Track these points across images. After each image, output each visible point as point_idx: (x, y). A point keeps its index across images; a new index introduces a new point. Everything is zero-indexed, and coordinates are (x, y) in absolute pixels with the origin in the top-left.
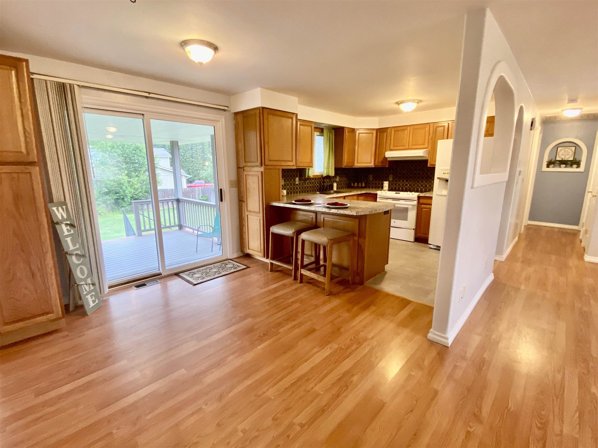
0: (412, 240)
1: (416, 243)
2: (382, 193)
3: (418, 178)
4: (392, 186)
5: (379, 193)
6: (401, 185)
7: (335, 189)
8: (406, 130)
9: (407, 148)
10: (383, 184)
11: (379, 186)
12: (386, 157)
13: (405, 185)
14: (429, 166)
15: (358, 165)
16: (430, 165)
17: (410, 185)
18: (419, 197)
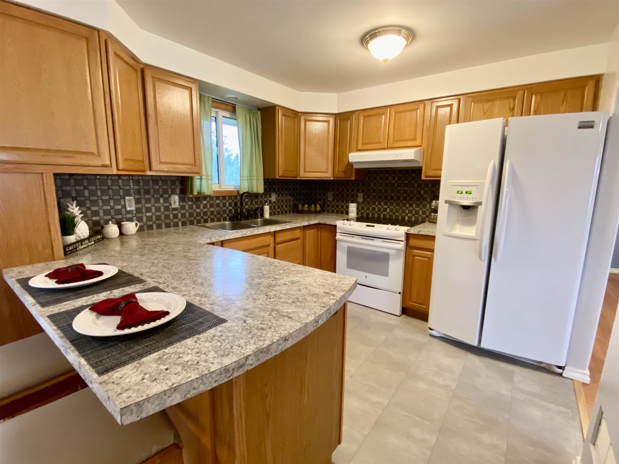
0: (398, 311)
1: (404, 316)
2: (344, 224)
3: (405, 199)
4: (362, 211)
5: (340, 224)
6: (376, 209)
7: (267, 215)
8: (382, 114)
9: (386, 147)
10: (348, 207)
11: (342, 209)
12: (350, 161)
13: (382, 209)
14: (423, 178)
15: (306, 174)
16: (426, 177)
17: (391, 210)
18: (408, 236)
